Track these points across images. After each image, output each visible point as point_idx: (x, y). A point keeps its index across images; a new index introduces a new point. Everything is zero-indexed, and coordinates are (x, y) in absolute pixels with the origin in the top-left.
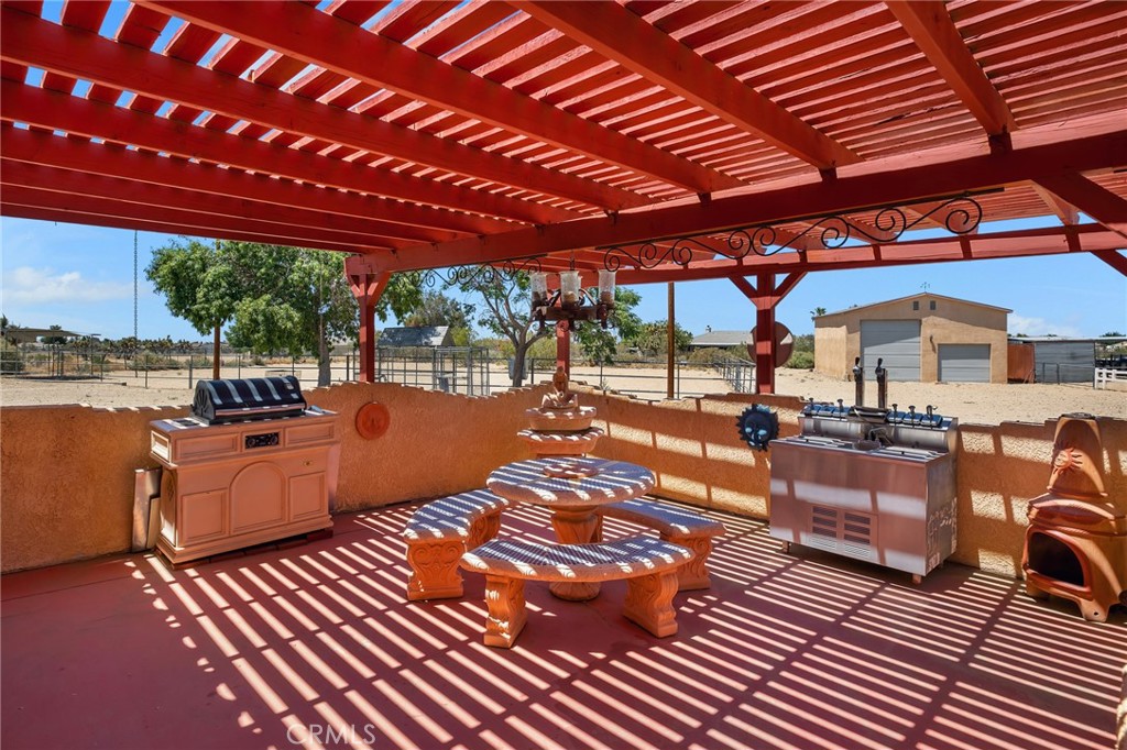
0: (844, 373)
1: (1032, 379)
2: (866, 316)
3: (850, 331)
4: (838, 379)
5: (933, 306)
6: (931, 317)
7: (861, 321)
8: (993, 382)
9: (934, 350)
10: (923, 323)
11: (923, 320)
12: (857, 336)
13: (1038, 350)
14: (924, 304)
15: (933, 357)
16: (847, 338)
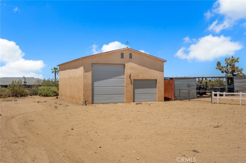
0: (82, 100)
1: (173, 98)
2: (95, 60)
3: (86, 71)
4: (77, 104)
5: (131, 56)
6: (130, 63)
7: (92, 64)
8: (158, 101)
9: (131, 83)
10: (126, 67)
11: (126, 64)
12: (90, 74)
13: (176, 82)
14: (126, 55)
15: (131, 87)
16: (84, 76)
